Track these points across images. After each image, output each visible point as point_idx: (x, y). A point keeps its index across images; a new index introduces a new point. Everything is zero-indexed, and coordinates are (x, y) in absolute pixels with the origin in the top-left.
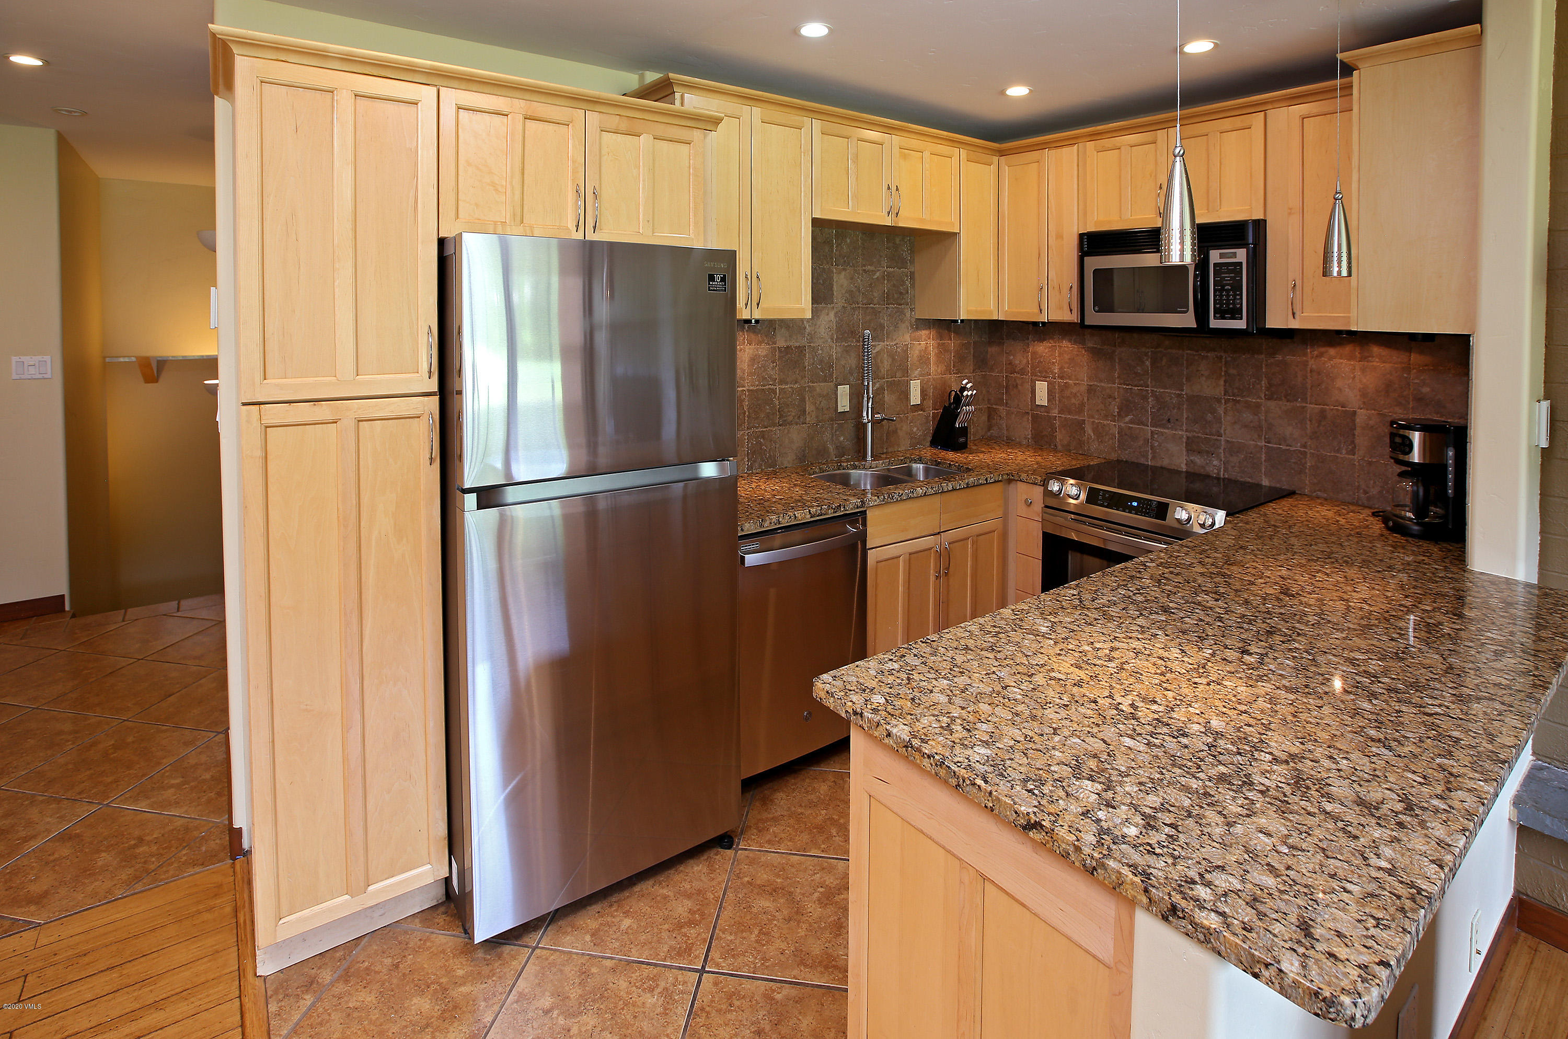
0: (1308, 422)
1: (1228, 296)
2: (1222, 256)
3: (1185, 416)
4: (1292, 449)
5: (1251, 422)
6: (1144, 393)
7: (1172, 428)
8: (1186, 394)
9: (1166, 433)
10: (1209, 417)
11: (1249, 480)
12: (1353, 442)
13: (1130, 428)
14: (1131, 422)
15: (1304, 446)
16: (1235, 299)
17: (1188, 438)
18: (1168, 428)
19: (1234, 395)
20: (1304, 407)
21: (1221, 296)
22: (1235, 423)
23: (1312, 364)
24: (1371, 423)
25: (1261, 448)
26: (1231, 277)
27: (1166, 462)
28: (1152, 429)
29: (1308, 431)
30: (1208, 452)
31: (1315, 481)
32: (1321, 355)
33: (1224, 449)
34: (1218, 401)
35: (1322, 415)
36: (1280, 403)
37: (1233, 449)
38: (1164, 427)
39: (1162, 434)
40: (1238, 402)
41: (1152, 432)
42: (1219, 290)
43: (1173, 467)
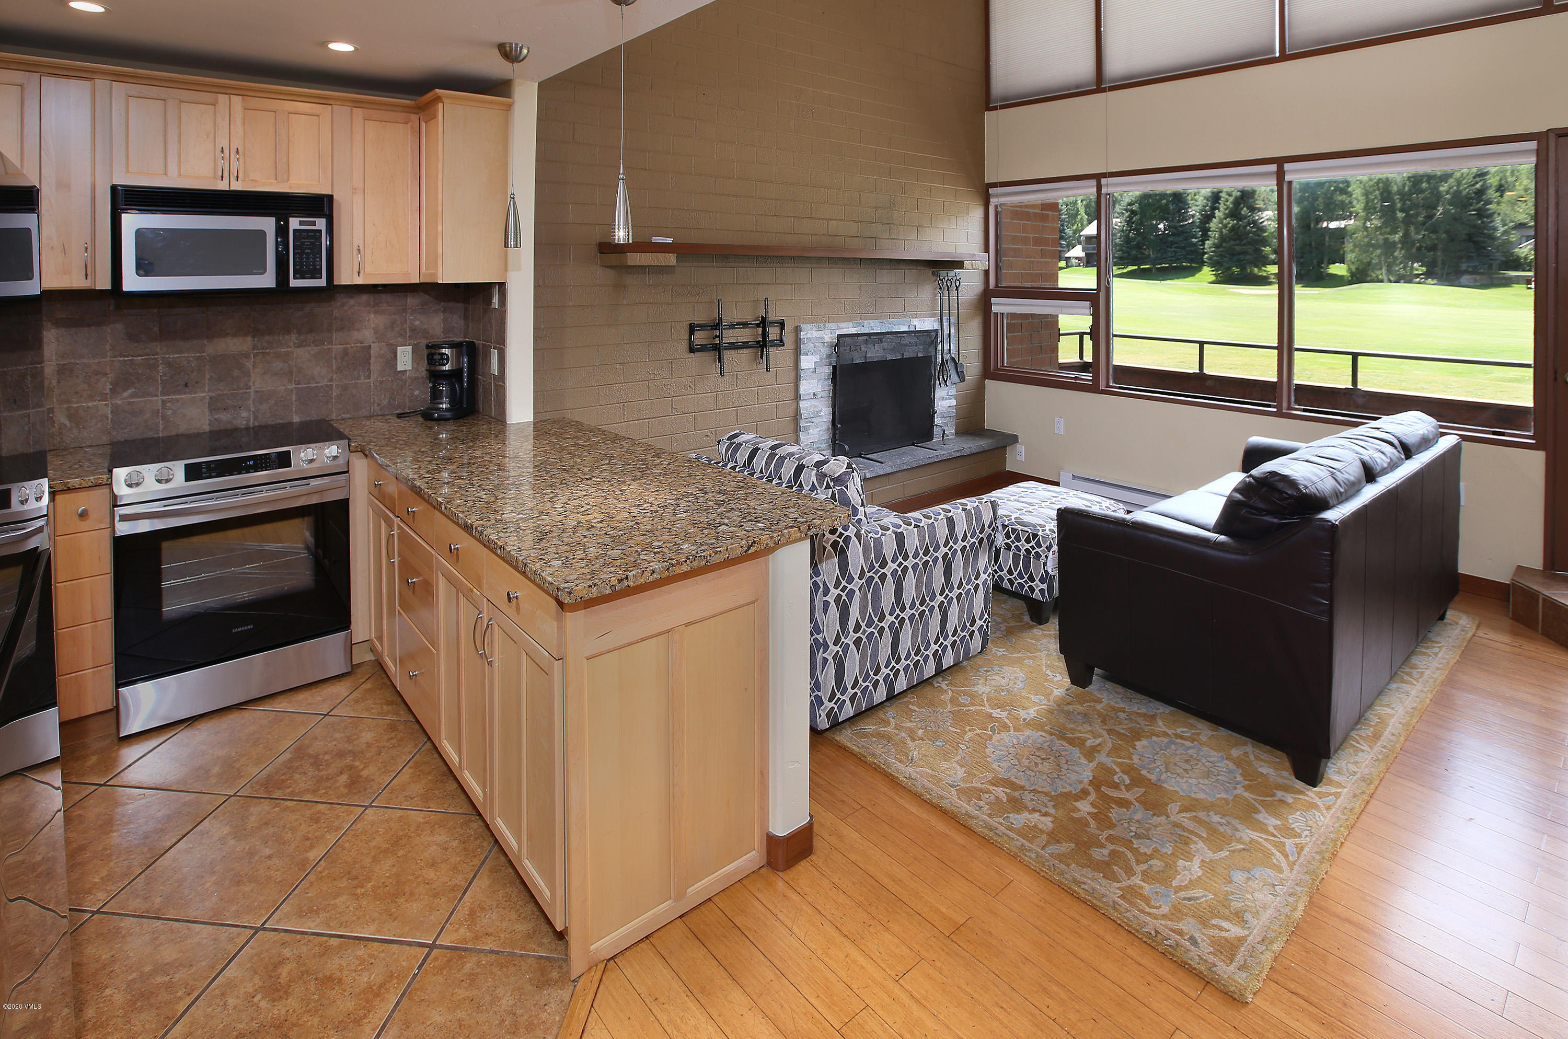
0: (334, 360)
1: (308, 258)
2: (301, 223)
3: (208, 376)
4: (319, 385)
5: (282, 369)
6: (152, 362)
7: (190, 393)
8: (208, 355)
9: (182, 399)
10: (236, 373)
11: (281, 421)
12: (369, 369)
13: (130, 403)
14: (132, 396)
15: (331, 380)
16: (315, 261)
17: (211, 398)
18: (185, 393)
19: (263, 349)
20: (329, 349)
21: (301, 258)
22: (265, 373)
23: (336, 313)
24: (382, 352)
25: (292, 390)
26: (311, 242)
27: (183, 428)
28: (164, 398)
29: (334, 367)
30: (234, 407)
31: (340, 406)
32: (344, 305)
33: (254, 399)
34: (247, 356)
35: (345, 352)
36: (309, 348)
37: (262, 397)
38: (179, 392)
39: (178, 401)
40: (268, 354)
41: (163, 401)
42: (298, 253)
43: (191, 431)
